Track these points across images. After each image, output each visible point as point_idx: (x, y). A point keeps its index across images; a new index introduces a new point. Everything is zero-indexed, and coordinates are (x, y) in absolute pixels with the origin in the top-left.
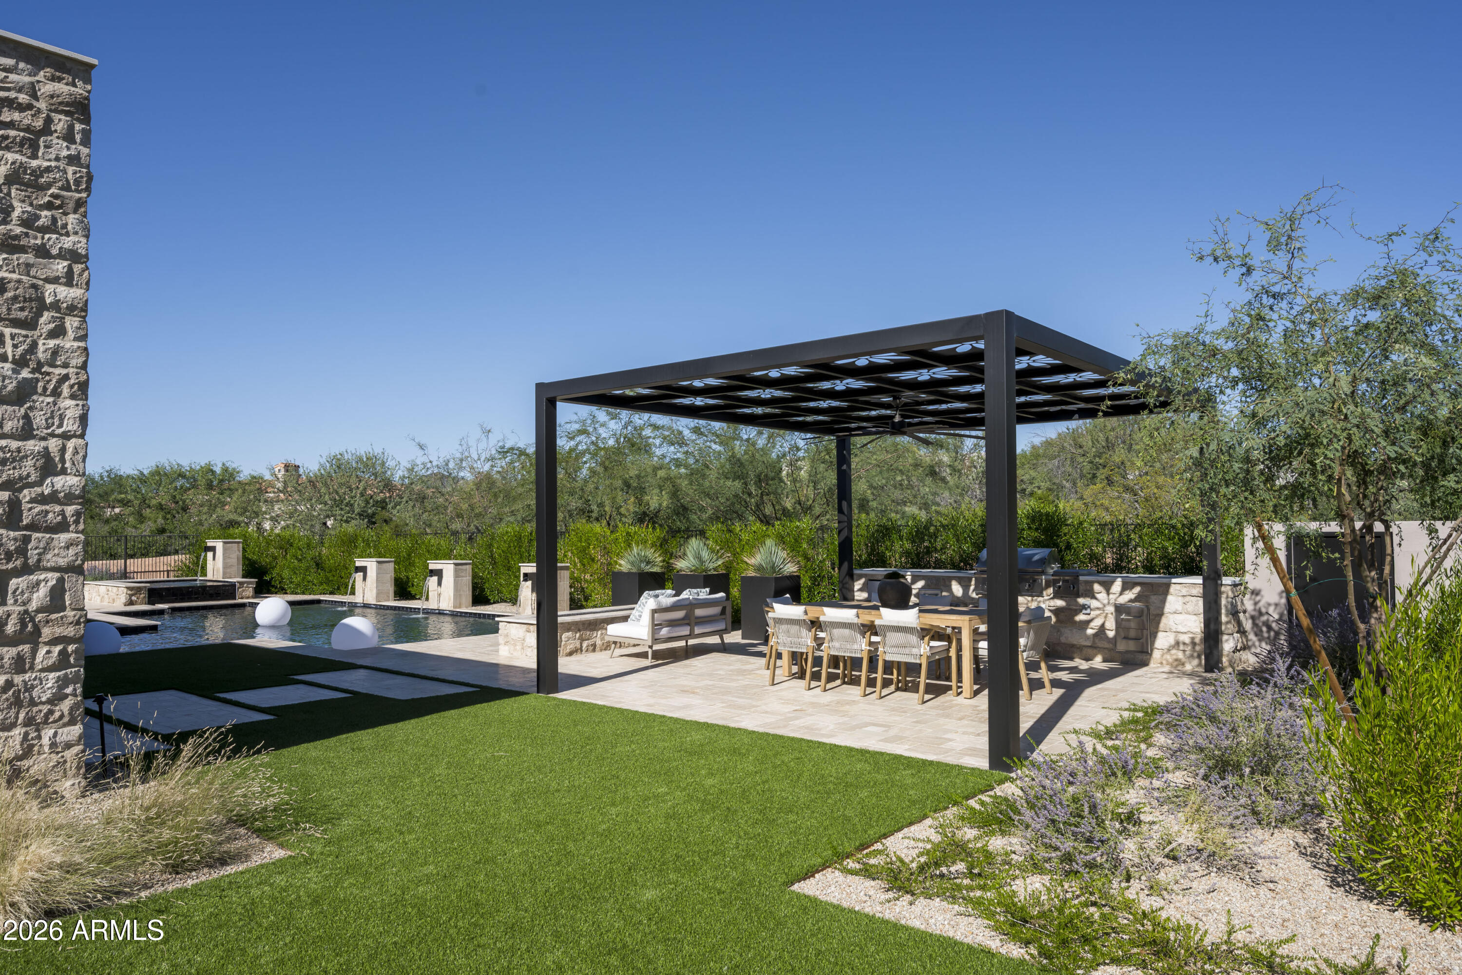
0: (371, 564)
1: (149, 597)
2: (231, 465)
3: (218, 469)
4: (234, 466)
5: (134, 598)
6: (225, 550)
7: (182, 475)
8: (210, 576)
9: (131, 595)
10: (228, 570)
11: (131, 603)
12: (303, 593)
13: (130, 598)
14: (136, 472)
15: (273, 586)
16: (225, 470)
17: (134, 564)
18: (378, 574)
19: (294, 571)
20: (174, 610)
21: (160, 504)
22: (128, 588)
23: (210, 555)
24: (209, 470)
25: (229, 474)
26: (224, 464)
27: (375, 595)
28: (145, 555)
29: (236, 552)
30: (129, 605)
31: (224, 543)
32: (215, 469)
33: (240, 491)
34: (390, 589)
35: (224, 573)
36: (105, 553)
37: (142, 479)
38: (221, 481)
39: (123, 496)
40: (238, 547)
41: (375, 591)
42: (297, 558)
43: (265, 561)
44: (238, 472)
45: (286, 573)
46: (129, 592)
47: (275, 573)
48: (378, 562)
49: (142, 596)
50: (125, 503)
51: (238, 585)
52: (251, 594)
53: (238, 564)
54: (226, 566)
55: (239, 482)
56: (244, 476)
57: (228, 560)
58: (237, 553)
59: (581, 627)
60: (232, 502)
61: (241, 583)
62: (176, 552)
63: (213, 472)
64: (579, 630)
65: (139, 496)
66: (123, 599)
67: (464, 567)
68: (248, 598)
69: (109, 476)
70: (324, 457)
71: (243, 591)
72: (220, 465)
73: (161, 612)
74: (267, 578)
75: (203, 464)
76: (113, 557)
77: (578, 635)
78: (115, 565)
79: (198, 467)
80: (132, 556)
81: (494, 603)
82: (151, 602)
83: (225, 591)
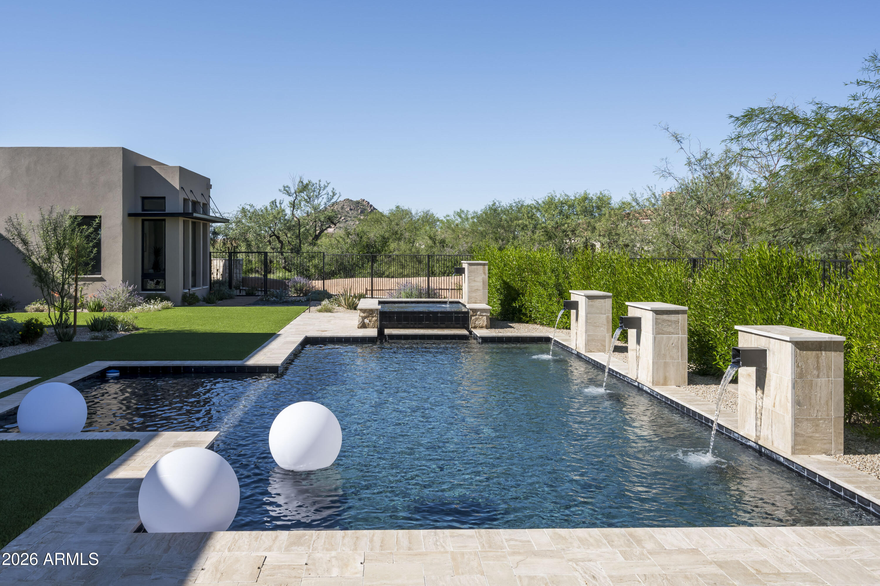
0: (581, 298)
1: (381, 321)
5: (367, 321)
6: (471, 272)
9: (364, 318)
10: (474, 295)
11: (363, 326)
12: (549, 325)
13: (363, 321)
15: (524, 315)
17: (435, 282)
18: (587, 314)
19: (540, 297)
30: (361, 327)
31: (472, 265)
35: (472, 299)
40: (484, 270)
41: (585, 338)
42: (542, 285)
43: (517, 284)
45: (534, 301)
46: (362, 314)
47: (524, 299)
48: (589, 297)
49: (375, 318)
51: (470, 312)
52: (485, 323)
53: (483, 288)
54: (472, 290)
57: (473, 284)
58: (483, 276)
61: (475, 311)
67: (673, 317)
68: (482, 327)
71: (477, 319)
74: (516, 305)
82: (380, 328)
83: (457, 319)
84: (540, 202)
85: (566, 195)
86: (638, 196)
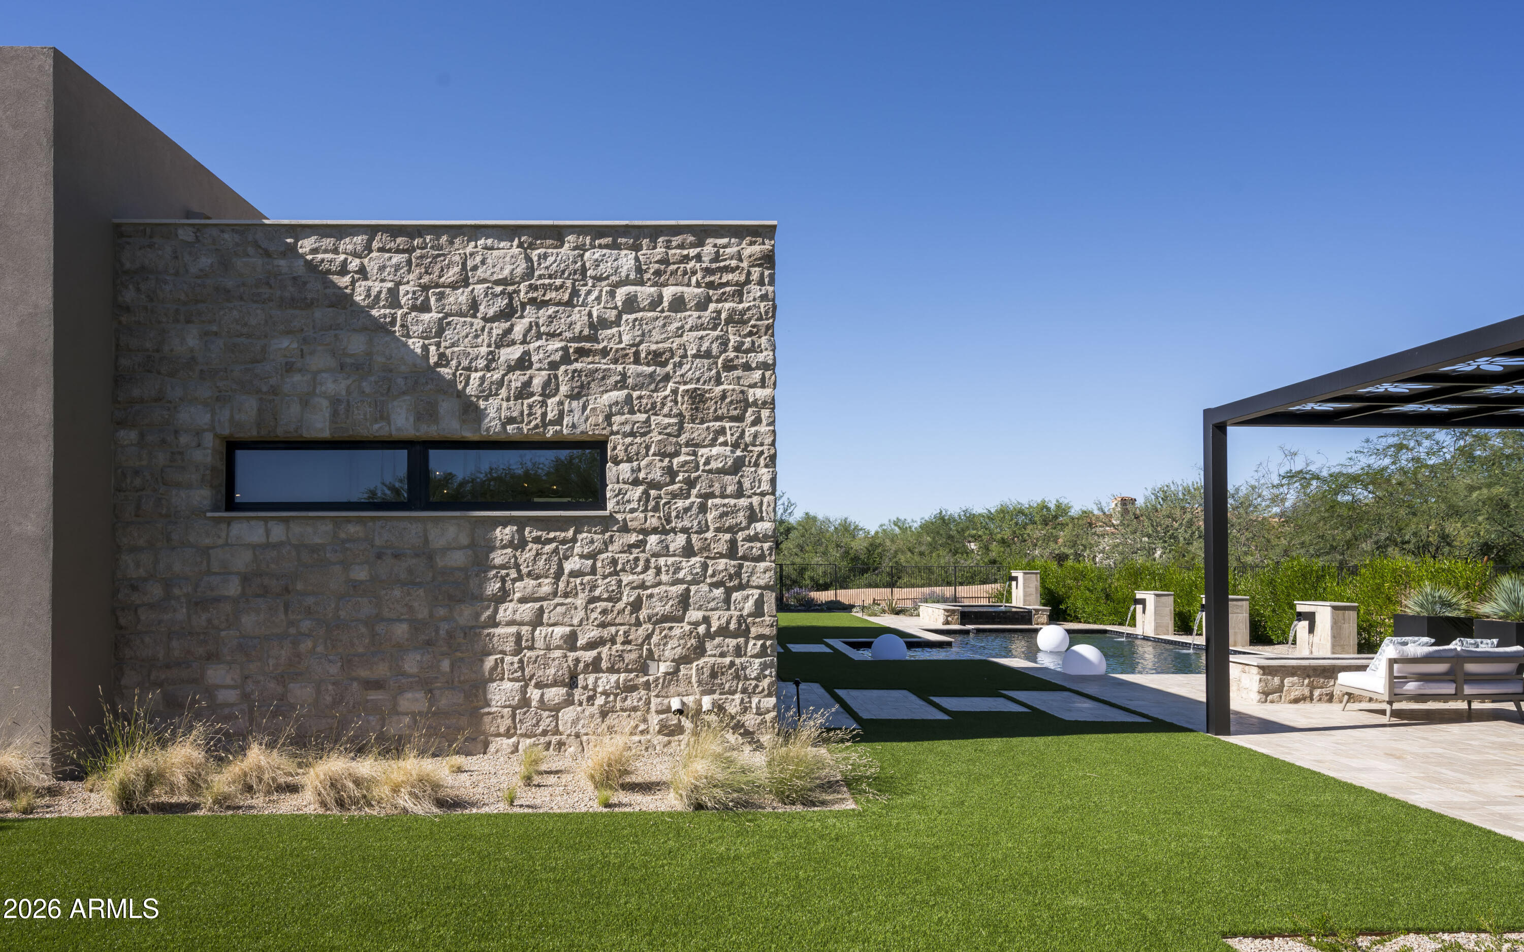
0: (1149, 596)
1: (962, 619)
2: (1064, 501)
3: (1052, 506)
4: (1066, 502)
5: (949, 619)
6: (1025, 579)
7: (1021, 512)
8: (1013, 604)
9: (947, 616)
10: (1028, 598)
11: (947, 623)
12: (1095, 623)
14: (985, 511)
15: (1069, 615)
16: (1058, 506)
17: (963, 591)
18: (1156, 607)
19: (1086, 600)
20: (979, 631)
21: (1003, 539)
22: (945, 610)
23: (1014, 583)
24: (1044, 507)
25: (1062, 510)
26: (1058, 501)
27: (1153, 628)
28: (970, 583)
29: (1035, 582)
30: (945, 624)
31: (1025, 573)
32: (1050, 505)
33: (1070, 525)
34: (1169, 622)
35: (1025, 601)
36: (943, 580)
37: (990, 517)
38: (1056, 517)
39: (975, 532)
40: (1037, 577)
41: (1153, 624)
42: (1089, 590)
43: (1061, 590)
44: (1069, 508)
45: (1079, 604)
46: (946, 613)
47: (1070, 602)
48: (1157, 595)
49: (956, 617)
50: (976, 538)
51: (1034, 612)
52: (1043, 620)
53: (1036, 592)
54: (1026, 595)
55: (1073, 519)
56: (1075, 511)
57: (1028, 590)
59: (1311, 673)
60: (1063, 536)
61: (1037, 611)
62: (995, 581)
63: (1048, 509)
64: (1309, 677)
65: (987, 532)
66: (941, 619)
67: (1240, 603)
68: (1043, 625)
69: (965, 515)
70: (1150, 490)
71: (1038, 617)
72: (1054, 502)
73: (967, 632)
74: (1063, 607)
75: (1039, 501)
76: (949, 584)
77: (1306, 681)
78: (948, 591)
79: (1035, 505)
80: (961, 584)
81: (1279, 643)
82: (962, 624)
83: (1023, 617)
84: (993, 511)
85: (1019, 503)
86: (1104, 504)
